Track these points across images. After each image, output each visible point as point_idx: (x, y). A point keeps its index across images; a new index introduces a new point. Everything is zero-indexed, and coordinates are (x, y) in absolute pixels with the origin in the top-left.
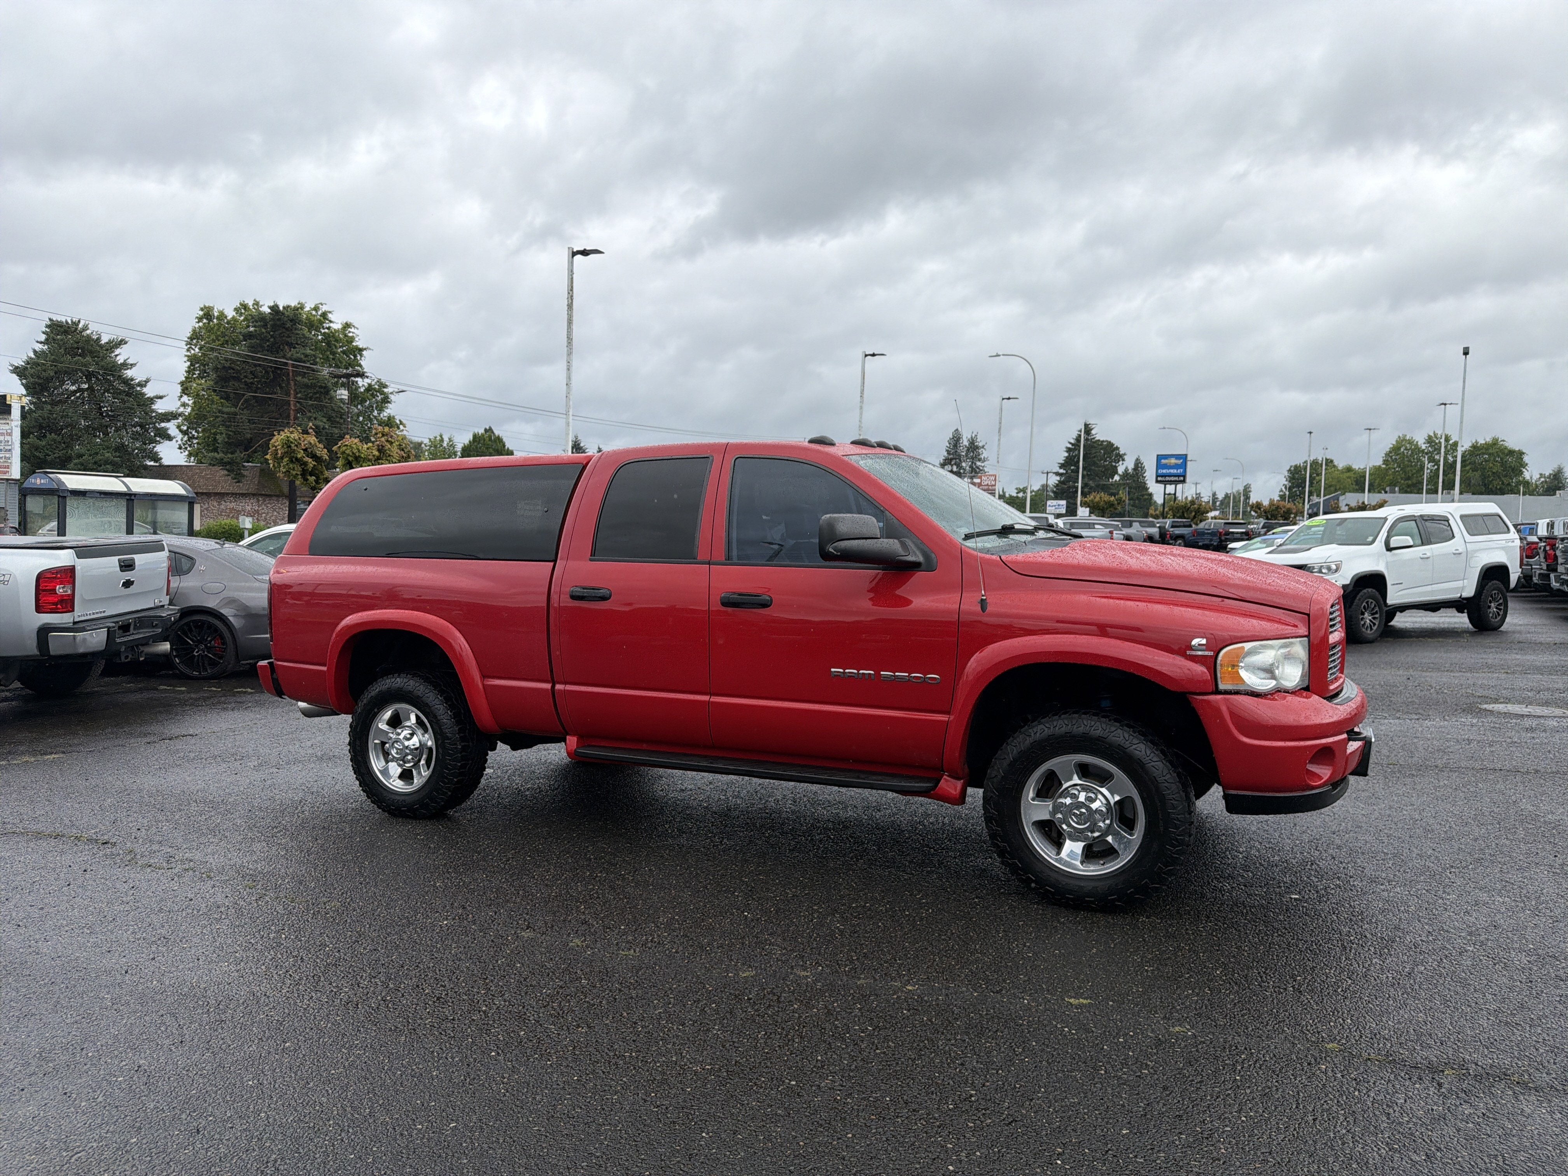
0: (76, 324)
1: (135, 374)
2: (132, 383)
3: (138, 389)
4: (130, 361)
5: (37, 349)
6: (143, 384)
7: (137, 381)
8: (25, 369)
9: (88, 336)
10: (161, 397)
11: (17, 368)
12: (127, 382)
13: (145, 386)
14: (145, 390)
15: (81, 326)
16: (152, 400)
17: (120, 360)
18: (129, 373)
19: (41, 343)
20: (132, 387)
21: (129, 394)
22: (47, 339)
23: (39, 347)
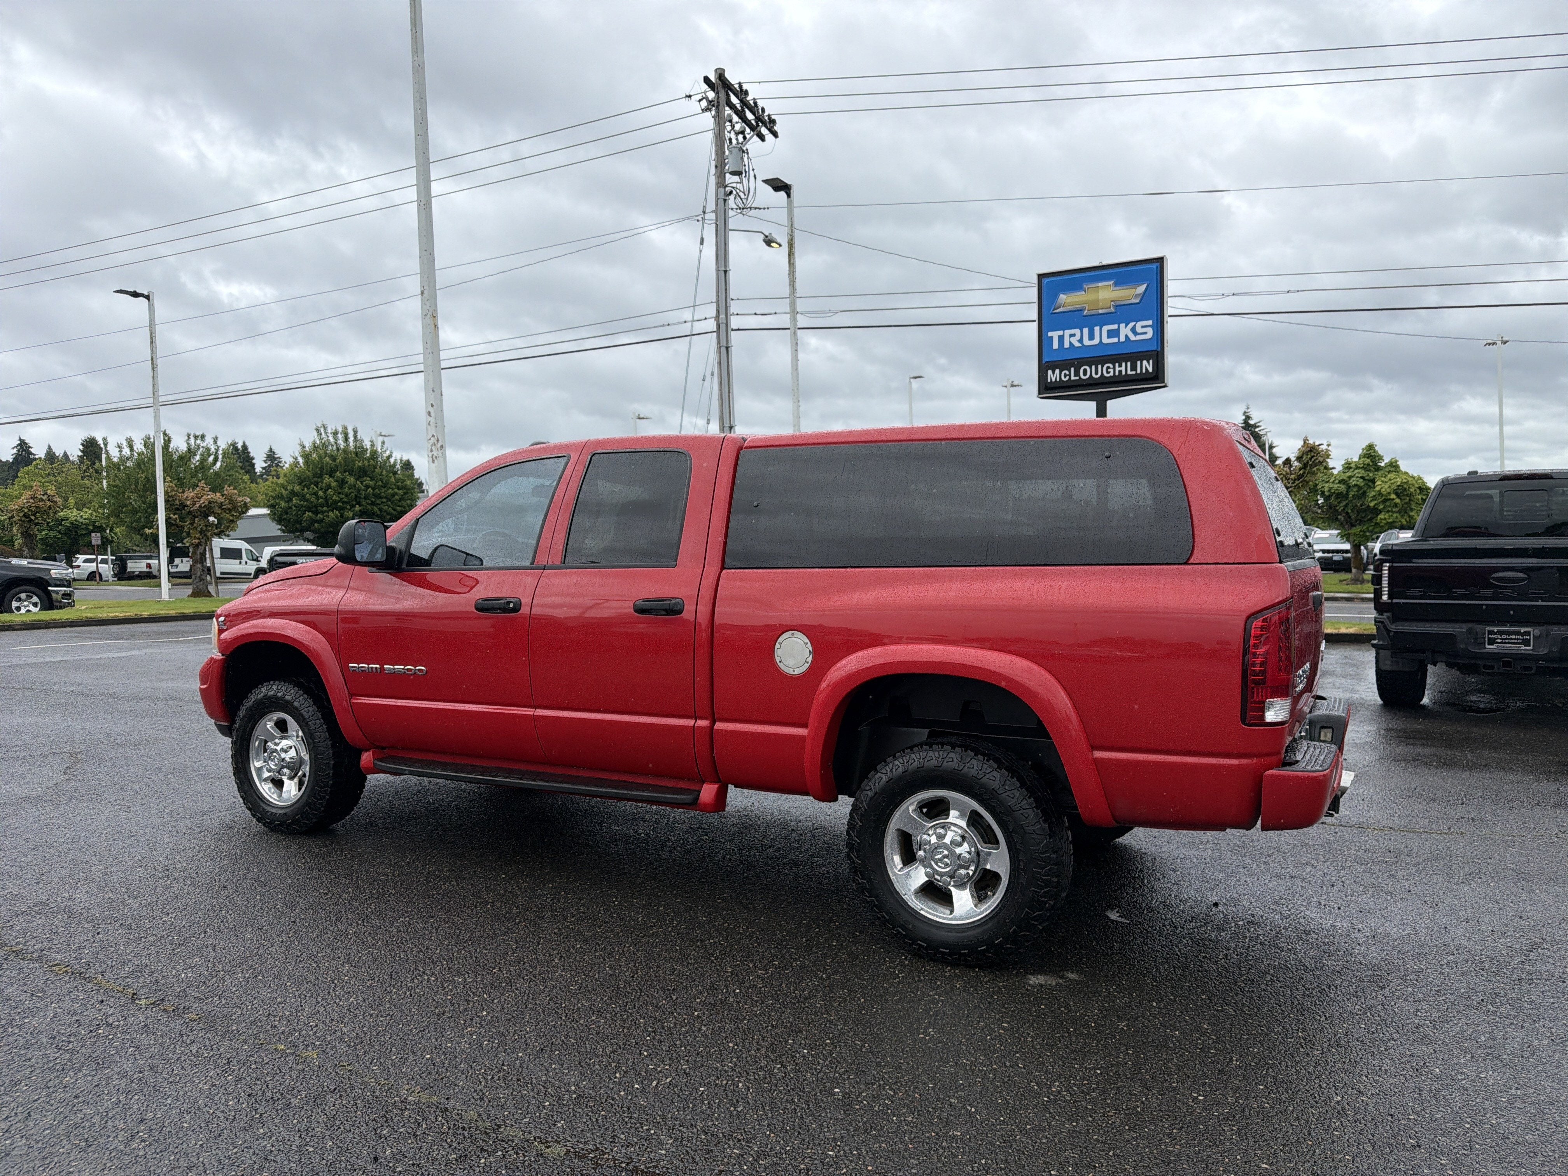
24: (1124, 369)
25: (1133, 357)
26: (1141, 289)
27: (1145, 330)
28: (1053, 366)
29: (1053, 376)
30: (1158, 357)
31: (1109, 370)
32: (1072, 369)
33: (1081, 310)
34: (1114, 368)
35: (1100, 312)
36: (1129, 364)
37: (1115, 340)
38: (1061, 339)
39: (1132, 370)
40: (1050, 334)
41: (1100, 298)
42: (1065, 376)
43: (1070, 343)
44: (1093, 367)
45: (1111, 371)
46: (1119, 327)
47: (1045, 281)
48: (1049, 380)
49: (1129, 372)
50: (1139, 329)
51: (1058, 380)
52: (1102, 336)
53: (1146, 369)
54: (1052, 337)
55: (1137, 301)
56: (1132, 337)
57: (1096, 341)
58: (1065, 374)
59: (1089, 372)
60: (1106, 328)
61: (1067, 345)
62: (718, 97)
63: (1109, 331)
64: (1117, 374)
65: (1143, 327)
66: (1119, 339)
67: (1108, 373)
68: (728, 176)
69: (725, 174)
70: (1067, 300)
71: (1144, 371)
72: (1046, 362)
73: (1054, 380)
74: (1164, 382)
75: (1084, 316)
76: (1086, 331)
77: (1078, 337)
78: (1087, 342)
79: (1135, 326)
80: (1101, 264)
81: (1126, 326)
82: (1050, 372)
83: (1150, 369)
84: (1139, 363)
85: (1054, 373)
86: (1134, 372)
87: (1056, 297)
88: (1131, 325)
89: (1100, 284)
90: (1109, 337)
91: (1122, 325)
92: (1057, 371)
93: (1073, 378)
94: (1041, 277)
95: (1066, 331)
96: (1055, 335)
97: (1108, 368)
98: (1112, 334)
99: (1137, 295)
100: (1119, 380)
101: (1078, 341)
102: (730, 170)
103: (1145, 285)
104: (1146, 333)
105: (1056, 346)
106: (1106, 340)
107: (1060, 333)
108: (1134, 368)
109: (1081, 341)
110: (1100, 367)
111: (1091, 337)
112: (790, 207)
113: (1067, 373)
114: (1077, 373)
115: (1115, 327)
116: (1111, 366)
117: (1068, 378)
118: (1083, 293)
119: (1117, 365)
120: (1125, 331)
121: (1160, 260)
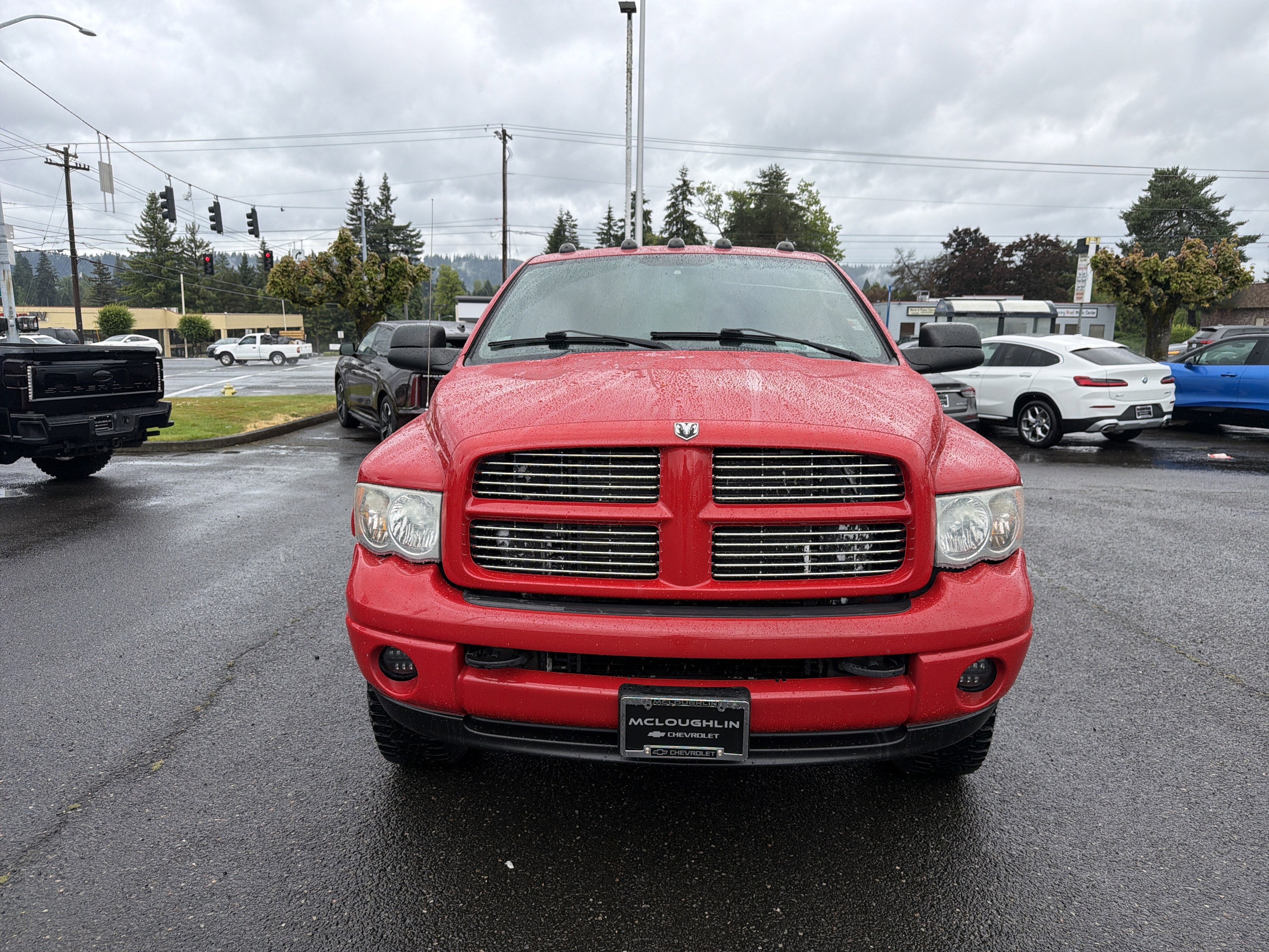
0: (1175, 170)
1: (1220, 207)
2: (1217, 214)
3: (1222, 218)
4: (1216, 196)
5: (1143, 196)
6: (1225, 215)
7: (1221, 212)
8: (1131, 213)
9: (1185, 179)
10: (1242, 224)
11: (1125, 214)
12: (1212, 214)
13: (1229, 215)
14: (1228, 219)
15: (1180, 171)
16: (1233, 227)
17: (1209, 195)
18: (1215, 206)
19: (1146, 191)
20: (1216, 218)
21: (1213, 224)
22: (1150, 187)
23: (1144, 195)
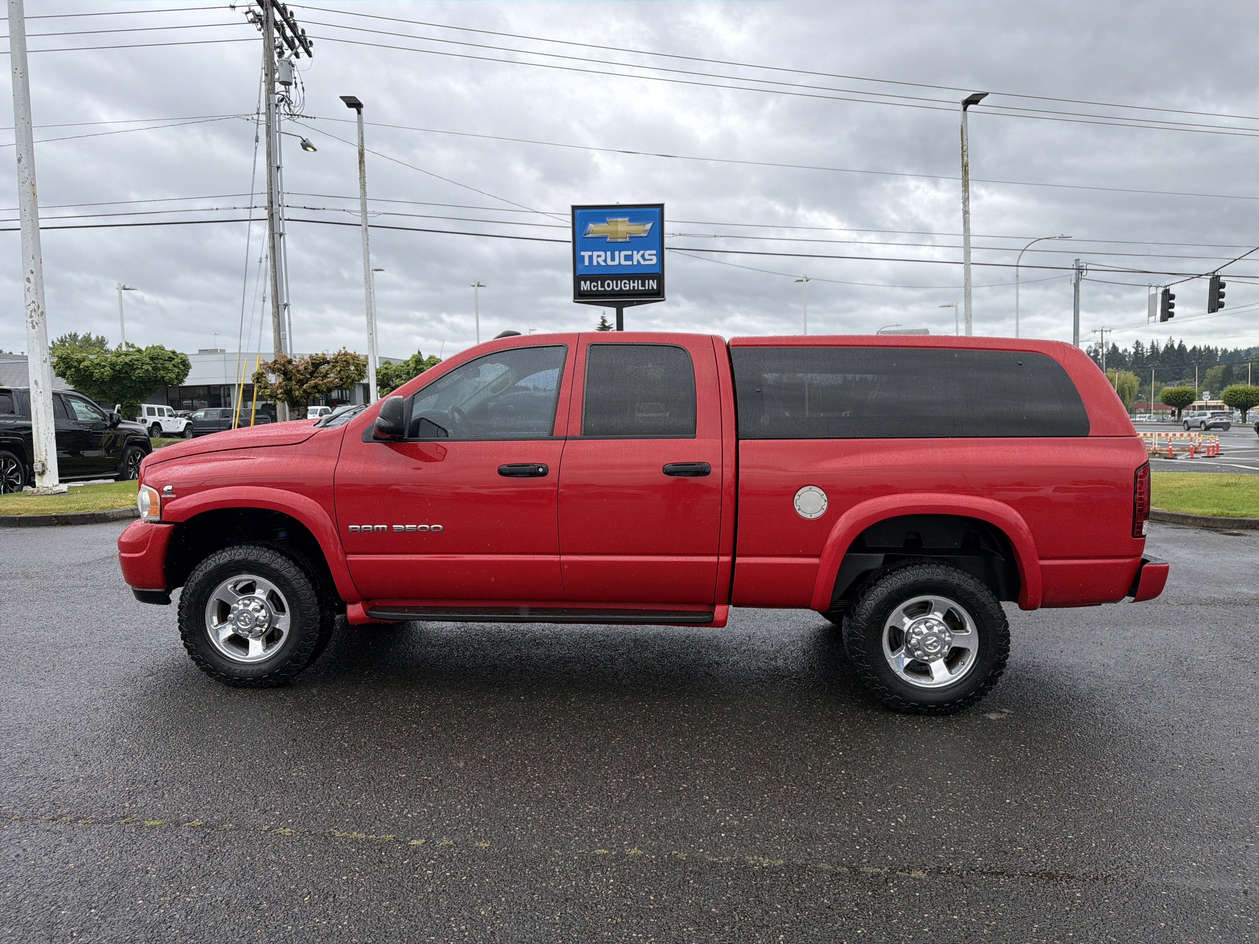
24: (636, 285)
25: (643, 277)
26: (648, 226)
27: (650, 258)
28: (586, 278)
29: (585, 286)
30: (659, 277)
31: (626, 285)
32: (599, 282)
33: (605, 238)
34: (629, 284)
35: (619, 240)
36: (640, 281)
37: (630, 263)
38: (591, 258)
39: (642, 287)
40: (582, 253)
41: (619, 229)
42: (594, 286)
43: (598, 262)
44: (615, 282)
45: (628, 285)
46: (633, 253)
47: (578, 212)
48: (582, 289)
49: (640, 288)
50: (647, 257)
51: (589, 289)
52: (620, 259)
53: (652, 287)
54: (584, 256)
55: (646, 235)
56: (642, 262)
57: (616, 263)
58: (594, 285)
59: (611, 286)
60: (623, 253)
61: (595, 263)
62: (267, 13)
63: (625, 256)
64: (632, 288)
65: (649, 255)
66: (633, 263)
67: (625, 287)
68: (277, 84)
69: (275, 82)
70: (595, 229)
71: (650, 288)
72: (580, 275)
73: (585, 289)
74: (664, 297)
75: (607, 242)
76: (609, 253)
77: (603, 258)
78: (610, 262)
79: (644, 254)
80: (618, 204)
81: (638, 253)
82: (583, 283)
83: (655, 287)
84: (647, 281)
85: (585, 283)
86: (643, 288)
87: (586, 226)
88: (641, 252)
89: (619, 219)
90: (625, 260)
91: (635, 252)
92: (588, 282)
93: (600, 289)
94: (574, 208)
95: (594, 253)
96: (586, 254)
97: (625, 283)
98: (629, 258)
99: (646, 231)
100: (632, 293)
101: (603, 261)
102: (280, 80)
103: (651, 224)
104: (651, 260)
105: (587, 263)
106: (623, 263)
107: (590, 253)
108: (643, 285)
109: (605, 261)
110: (619, 282)
111: (613, 259)
112: (360, 122)
113: (596, 284)
114: (603, 286)
115: (630, 253)
116: (627, 282)
117: (596, 288)
118: (607, 224)
119: (631, 282)
120: (637, 257)
121: (661, 206)
